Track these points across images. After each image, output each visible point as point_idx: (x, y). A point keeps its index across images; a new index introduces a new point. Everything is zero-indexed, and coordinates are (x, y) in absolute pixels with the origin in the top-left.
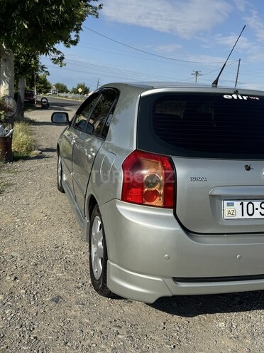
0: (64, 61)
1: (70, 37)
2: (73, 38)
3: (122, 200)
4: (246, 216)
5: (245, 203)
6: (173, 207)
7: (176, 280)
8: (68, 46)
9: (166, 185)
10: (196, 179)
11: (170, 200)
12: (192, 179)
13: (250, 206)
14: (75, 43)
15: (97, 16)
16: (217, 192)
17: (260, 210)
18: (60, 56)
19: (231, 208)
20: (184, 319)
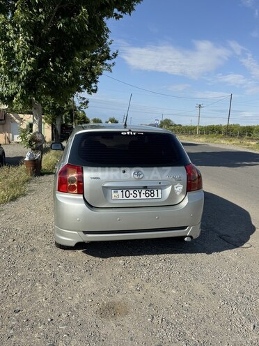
0: (89, 104)
1: (91, 87)
2: (94, 88)
3: (58, 190)
4: (125, 198)
5: (124, 191)
6: (83, 194)
7: (85, 232)
8: (90, 94)
9: (79, 182)
10: (94, 178)
11: (81, 190)
12: (91, 178)
13: (127, 192)
14: (95, 91)
15: (111, 71)
16: (106, 185)
17: (133, 194)
18: (85, 100)
19: (116, 194)
20: (101, 260)
